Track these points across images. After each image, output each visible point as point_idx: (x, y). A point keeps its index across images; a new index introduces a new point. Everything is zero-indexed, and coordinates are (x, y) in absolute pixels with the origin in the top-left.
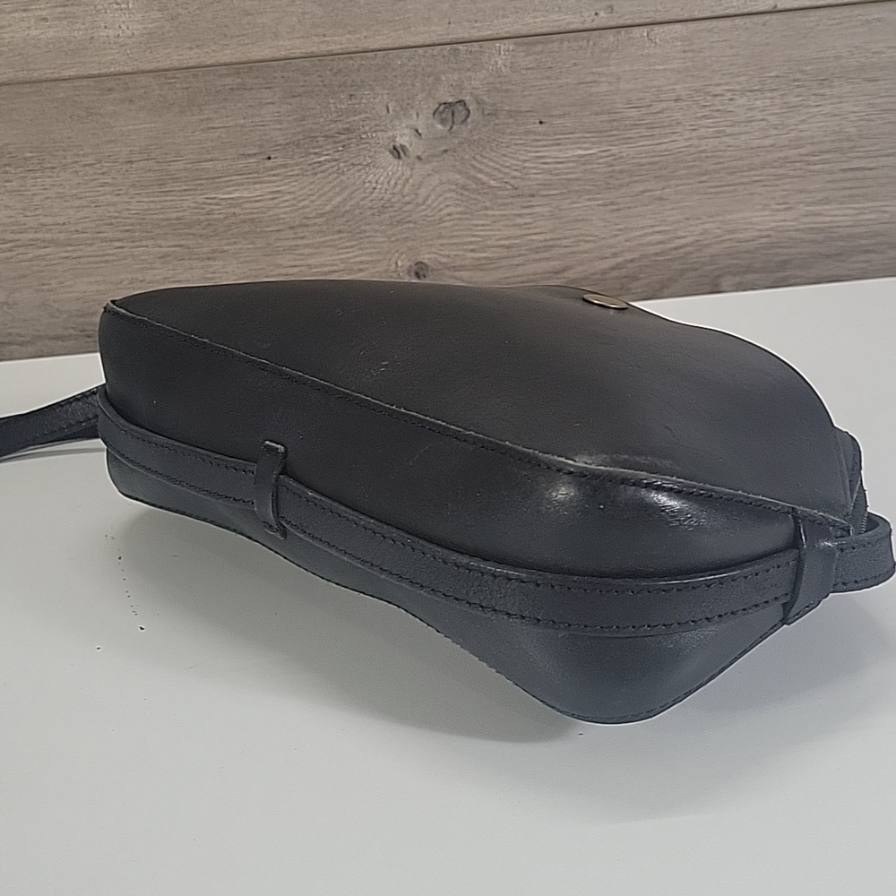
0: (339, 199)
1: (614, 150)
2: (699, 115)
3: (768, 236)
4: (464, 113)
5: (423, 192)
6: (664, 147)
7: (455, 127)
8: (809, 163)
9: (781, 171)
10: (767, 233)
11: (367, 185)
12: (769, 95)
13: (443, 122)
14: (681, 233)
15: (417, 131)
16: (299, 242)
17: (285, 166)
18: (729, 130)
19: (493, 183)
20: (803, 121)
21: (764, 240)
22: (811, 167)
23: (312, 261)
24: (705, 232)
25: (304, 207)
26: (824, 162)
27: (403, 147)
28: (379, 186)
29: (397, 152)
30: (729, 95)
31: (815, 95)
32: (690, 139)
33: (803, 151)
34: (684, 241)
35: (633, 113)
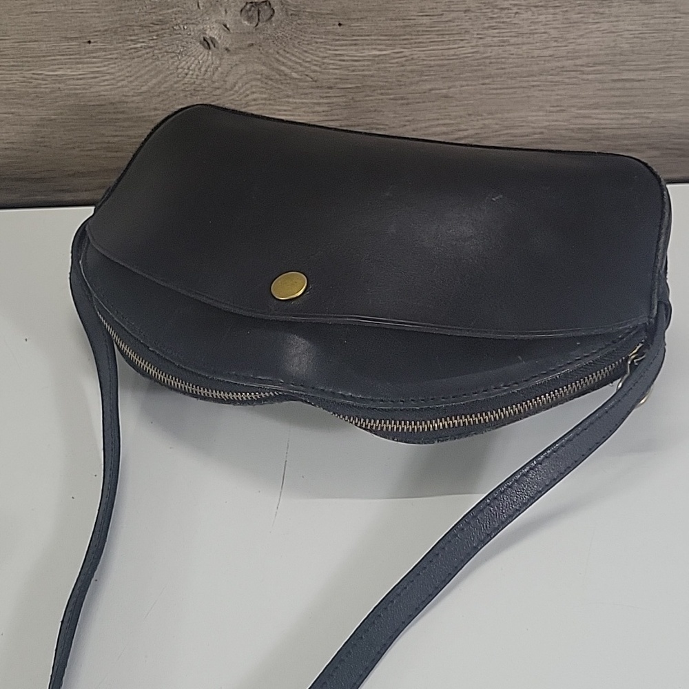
0: (154, 81)
1: (407, 52)
2: (486, 25)
3: (542, 133)
4: (269, 12)
5: (231, 79)
6: (452, 52)
7: (260, 25)
8: (583, 73)
9: (557, 78)
10: (539, 130)
11: (180, 70)
12: (552, 11)
13: (249, 19)
14: (463, 127)
15: (225, 26)
16: (120, 116)
17: (105, 50)
18: (513, 40)
19: (294, 75)
20: (582, 36)
21: (536, 136)
22: (585, 77)
23: (131, 133)
24: (485, 126)
25: (122, 86)
26: (600, 72)
27: (212, 39)
28: (191, 72)
29: (207, 43)
30: (515, 9)
31: (594, 13)
32: (477, 46)
33: (578, 62)
34: (465, 133)
35: (426, 20)
